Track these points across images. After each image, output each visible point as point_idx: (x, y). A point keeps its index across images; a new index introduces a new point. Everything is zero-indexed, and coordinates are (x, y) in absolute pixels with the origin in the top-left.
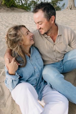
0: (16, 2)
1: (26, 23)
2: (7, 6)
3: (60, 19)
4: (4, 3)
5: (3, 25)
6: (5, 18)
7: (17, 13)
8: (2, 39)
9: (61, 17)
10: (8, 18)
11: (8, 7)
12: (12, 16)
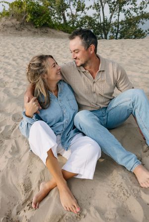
0: (52, 17)
1: (67, 58)
2: (35, 25)
3: (129, 55)
4: (31, 19)
5: (25, 59)
6: (29, 47)
7: (53, 39)
8: (22, 81)
9: (133, 51)
10: (35, 47)
11: (36, 27)
12: (43, 43)
